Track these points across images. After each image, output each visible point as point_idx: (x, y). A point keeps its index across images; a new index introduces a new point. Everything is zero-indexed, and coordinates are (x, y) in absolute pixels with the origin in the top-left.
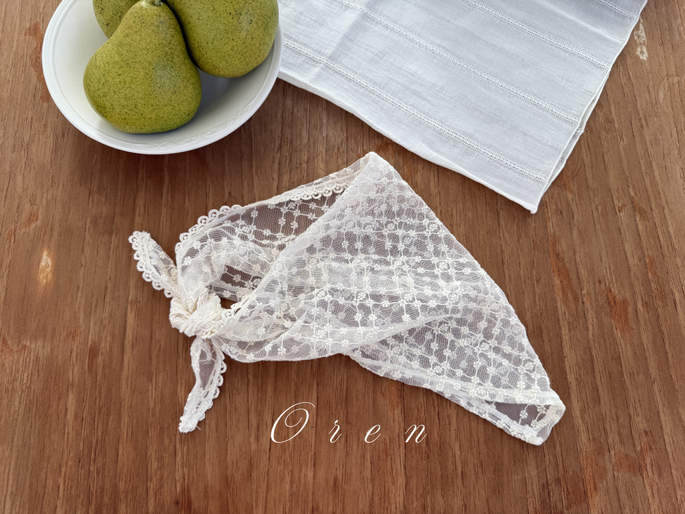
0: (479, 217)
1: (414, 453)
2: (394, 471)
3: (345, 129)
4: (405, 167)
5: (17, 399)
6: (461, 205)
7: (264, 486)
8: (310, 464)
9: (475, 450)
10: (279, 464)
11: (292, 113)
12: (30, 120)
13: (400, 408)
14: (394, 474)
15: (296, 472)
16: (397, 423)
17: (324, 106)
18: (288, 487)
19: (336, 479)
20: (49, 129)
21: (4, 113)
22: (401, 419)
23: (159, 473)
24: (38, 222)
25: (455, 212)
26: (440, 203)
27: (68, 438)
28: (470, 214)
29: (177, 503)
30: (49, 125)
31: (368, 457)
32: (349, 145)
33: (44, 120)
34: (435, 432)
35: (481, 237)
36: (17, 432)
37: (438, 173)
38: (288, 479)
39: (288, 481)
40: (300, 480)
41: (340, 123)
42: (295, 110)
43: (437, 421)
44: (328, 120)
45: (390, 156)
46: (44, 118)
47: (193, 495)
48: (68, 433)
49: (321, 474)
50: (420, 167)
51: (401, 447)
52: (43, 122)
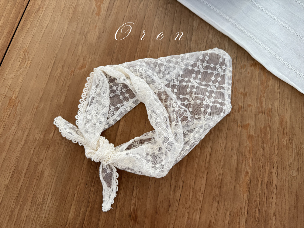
0: (298, 108)
1: (251, 217)
2: (240, 224)
3: (236, 53)
4: (264, 77)
5: (62, 149)
6: (289, 100)
7: (174, 217)
8: (199, 211)
9: (283, 222)
10: (183, 208)
11: (211, 41)
12: (89, 23)
13: (247, 193)
14: (240, 225)
15: (191, 214)
16: (245, 201)
17: (227, 41)
18: (186, 220)
19: (210, 222)
20: (97, 28)
21: (78, 18)
22: (247, 199)
23: (123, 199)
24: (86, 69)
25: (286, 103)
26: (279, 97)
27: (83, 172)
28: (293, 105)
29: (130, 216)
30: (97, 26)
31: (228, 214)
32: (237, 61)
33: (96, 24)
34: (264, 209)
35: (298, 118)
36: (59, 164)
37: (280, 82)
38: (186, 216)
39: (187, 218)
40: (192, 218)
41: (234, 50)
42: (213, 40)
43: (265, 204)
44: (228, 48)
45: (257, 70)
46: (96, 23)
47: (139, 214)
48: (83, 170)
49: (203, 217)
50: (271, 78)
51: (245, 213)
52: (95, 25)
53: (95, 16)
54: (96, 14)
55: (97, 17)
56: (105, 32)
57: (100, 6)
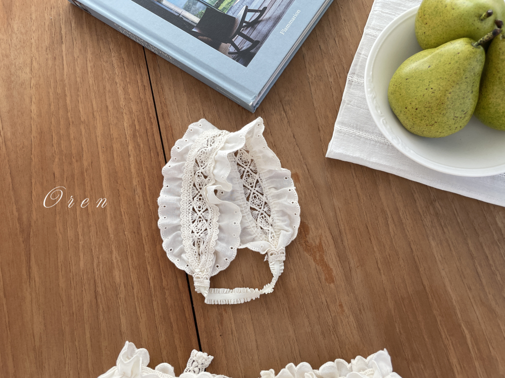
12: (326, 303)
20: (345, 308)
21: (301, 302)
30: (344, 305)
46: (337, 298)
52: (338, 303)
53: (327, 284)
54: (326, 279)
55: (332, 285)
56: (364, 310)
57: (322, 260)
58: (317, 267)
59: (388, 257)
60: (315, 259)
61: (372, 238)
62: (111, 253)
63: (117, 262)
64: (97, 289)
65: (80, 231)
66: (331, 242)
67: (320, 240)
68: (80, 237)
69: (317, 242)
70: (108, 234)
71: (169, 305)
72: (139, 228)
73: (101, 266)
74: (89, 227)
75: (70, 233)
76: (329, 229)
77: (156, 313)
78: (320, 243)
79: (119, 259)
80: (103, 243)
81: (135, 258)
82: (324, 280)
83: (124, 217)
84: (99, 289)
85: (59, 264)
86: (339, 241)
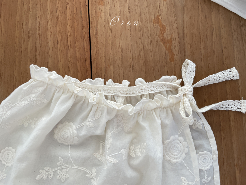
53: (170, 62)
54: (170, 59)
57: (170, 48)
58: (166, 52)
59: (208, 53)
60: (166, 47)
61: (201, 41)
62: (48, 22)
63: (50, 27)
64: (37, 41)
65: (31, 6)
66: (177, 39)
67: (171, 36)
68: (31, 10)
69: (169, 38)
70: (47, 11)
71: (77, 57)
72: (66, 11)
73: (41, 28)
74: (36, 5)
75: (25, 7)
76: (178, 31)
77: (69, 60)
78: (171, 39)
79: (52, 26)
80: (44, 15)
81: (61, 27)
82: (168, 59)
83: (57, 2)
84: (38, 41)
85: (17, 23)
86: (182, 39)
